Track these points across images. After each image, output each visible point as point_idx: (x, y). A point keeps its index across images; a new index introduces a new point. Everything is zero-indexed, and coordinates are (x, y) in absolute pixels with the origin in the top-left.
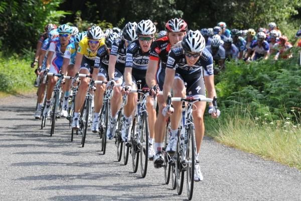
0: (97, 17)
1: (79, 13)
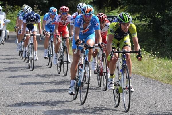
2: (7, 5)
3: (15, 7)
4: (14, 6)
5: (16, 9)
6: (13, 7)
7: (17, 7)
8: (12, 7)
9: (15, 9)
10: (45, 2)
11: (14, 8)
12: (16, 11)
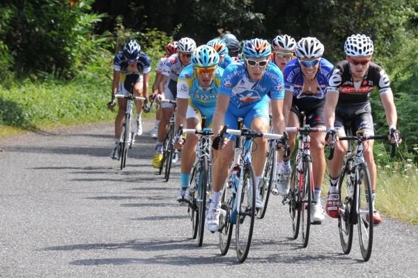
0: (145, 23)
1: (119, 18)
2: (122, 27)
3: (149, 34)
4: (145, 32)
5: (153, 40)
6: (143, 34)
7: (154, 33)
8: (138, 33)
9: (147, 42)
10: (253, 17)
11: (144, 38)
12: (152, 47)
